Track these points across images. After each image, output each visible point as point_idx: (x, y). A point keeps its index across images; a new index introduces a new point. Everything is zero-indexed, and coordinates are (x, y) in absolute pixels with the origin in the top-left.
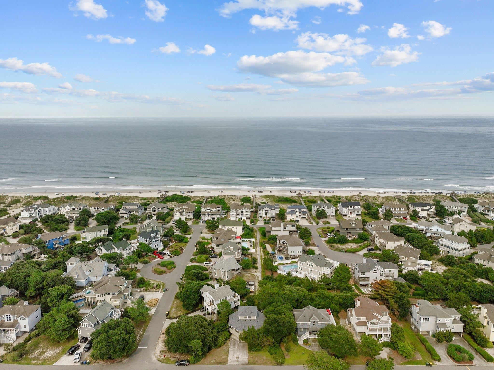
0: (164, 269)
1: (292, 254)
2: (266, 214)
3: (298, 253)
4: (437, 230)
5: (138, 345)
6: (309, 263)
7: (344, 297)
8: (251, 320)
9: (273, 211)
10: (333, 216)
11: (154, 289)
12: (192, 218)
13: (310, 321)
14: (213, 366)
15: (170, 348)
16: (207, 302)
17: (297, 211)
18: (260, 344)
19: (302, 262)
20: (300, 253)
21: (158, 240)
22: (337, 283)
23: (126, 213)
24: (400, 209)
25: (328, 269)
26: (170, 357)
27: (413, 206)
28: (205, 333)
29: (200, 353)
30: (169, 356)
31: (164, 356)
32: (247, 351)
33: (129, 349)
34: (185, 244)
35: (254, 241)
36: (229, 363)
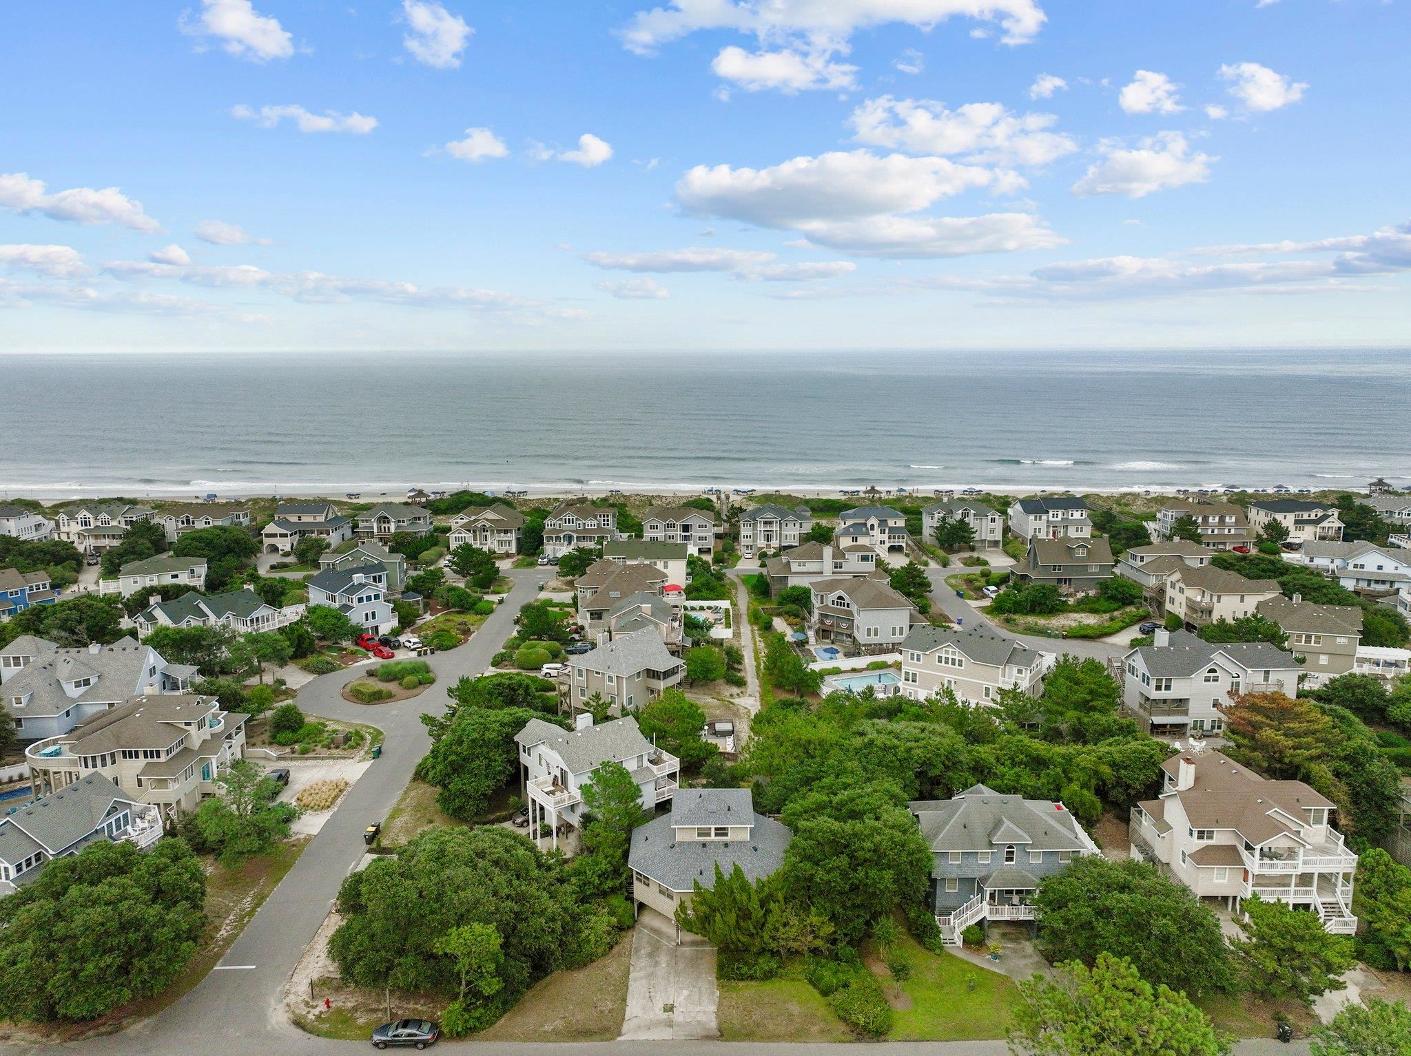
0: (392, 687)
1: (873, 639)
2: (768, 538)
3: (894, 634)
4: (1380, 568)
5: (217, 957)
6: (947, 652)
7: (1117, 756)
8: (726, 845)
9: (790, 525)
10: (996, 543)
11: (337, 748)
12: (514, 550)
13: (991, 845)
14: (551, 1045)
15: (354, 962)
16: (541, 779)
17: (872, 526)
18: (774, 945)
19: (916, 652)
20: (901, 634)
21: (377, 597)
22: (1072, 714)
23: (286, 535)
24: (1222, 519)
25: (1020, 671)
26: (355, 1009)
27: (1262, 513)
28: (521, 898)
29: (491, 986)
30: (350, 1005)
31: (327, 1003)
32: (712, 978)
33: (155, 972)
34: (479, 616)
35: (727, 611)
36: (630, 1032)
